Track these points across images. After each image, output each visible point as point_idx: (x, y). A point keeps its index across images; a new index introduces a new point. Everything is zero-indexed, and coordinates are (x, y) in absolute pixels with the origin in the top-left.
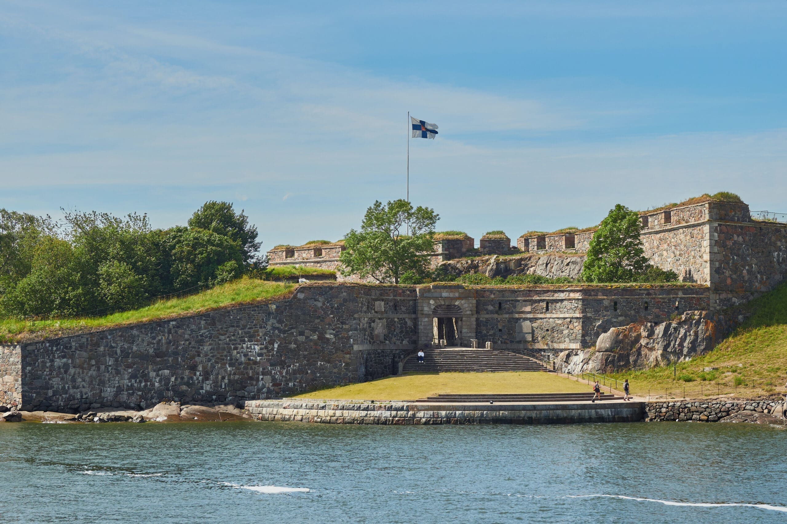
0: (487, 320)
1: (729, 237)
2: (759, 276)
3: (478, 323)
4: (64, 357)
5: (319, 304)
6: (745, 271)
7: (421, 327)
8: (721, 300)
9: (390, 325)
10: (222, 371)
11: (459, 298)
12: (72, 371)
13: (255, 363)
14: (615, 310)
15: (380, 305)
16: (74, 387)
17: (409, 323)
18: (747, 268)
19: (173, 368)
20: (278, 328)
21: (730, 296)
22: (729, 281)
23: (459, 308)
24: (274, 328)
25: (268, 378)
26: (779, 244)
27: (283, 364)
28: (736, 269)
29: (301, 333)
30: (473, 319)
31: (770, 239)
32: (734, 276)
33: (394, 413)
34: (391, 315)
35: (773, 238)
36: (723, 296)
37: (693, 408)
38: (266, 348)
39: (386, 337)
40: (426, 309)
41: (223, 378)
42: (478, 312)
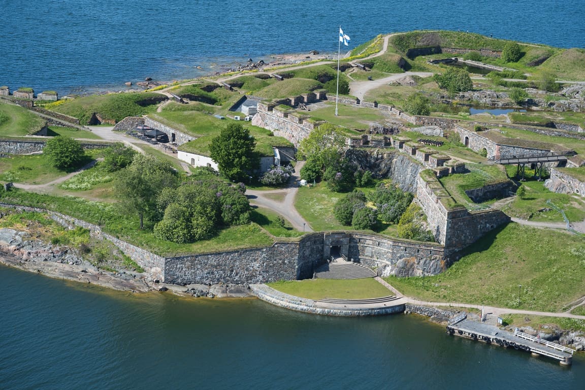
0: (354, 246)
1: (456, 224)
2: (469, 237)
3: (350, 247)
4: (181, 264)
5: (283, 249)
6: (463, 237)
7: (325, 250)
8: (450, 251)
9: (312, 250)
10: (243, 273)
11: (342, 238)
12: (184, 269)
13: (256, 270)
14: (406, 251)
15: (308, 243)
16: (185, 276)
17: (320, 248)
18: (464, 235)
19: (224, 270)
20: (266, 258)
21: (454, 248)
22: (454, 242)
23: (342, 242)
24: (264, 257)
25: (261, 276)
26: (481, 221)
27: (267, 272)
28: (458, 237)
29: (275, 260)
30: (348, 246)
31: (477, 221)
32: (457, 240)
33: (308, 308)
34: (312, 246)
35: (478, 220)
36: (451, 249)
37: (423, 310)
38: (261, 265)
39: (310, 255)
40: (328, 242)
41: (243, 275)
42: (350, 242)
